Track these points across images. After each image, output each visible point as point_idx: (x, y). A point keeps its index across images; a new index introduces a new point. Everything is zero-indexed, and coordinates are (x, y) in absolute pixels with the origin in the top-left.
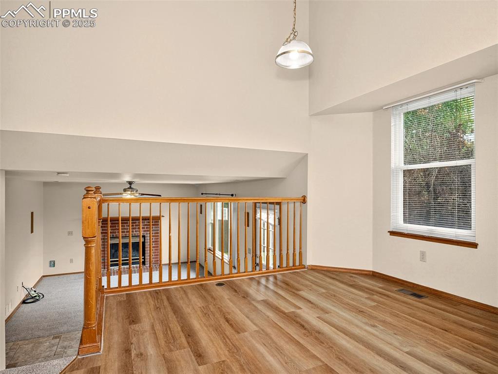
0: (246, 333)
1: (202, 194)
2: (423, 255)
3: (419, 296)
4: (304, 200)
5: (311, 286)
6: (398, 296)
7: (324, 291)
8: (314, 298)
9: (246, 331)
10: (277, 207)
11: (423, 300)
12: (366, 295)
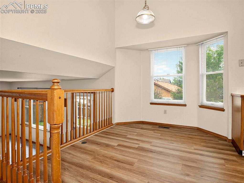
0: (136, 164)
1: (18, 88)
2: (165, 112)
3: (168, 128)
4: (113, 90)
5: (127, 132)
6: (159, 129)
7: (136, 134)
8: (137, 138)
9: (135, 163)
10: (92, 95)
11: (170, 129)
12: (153, 132)
